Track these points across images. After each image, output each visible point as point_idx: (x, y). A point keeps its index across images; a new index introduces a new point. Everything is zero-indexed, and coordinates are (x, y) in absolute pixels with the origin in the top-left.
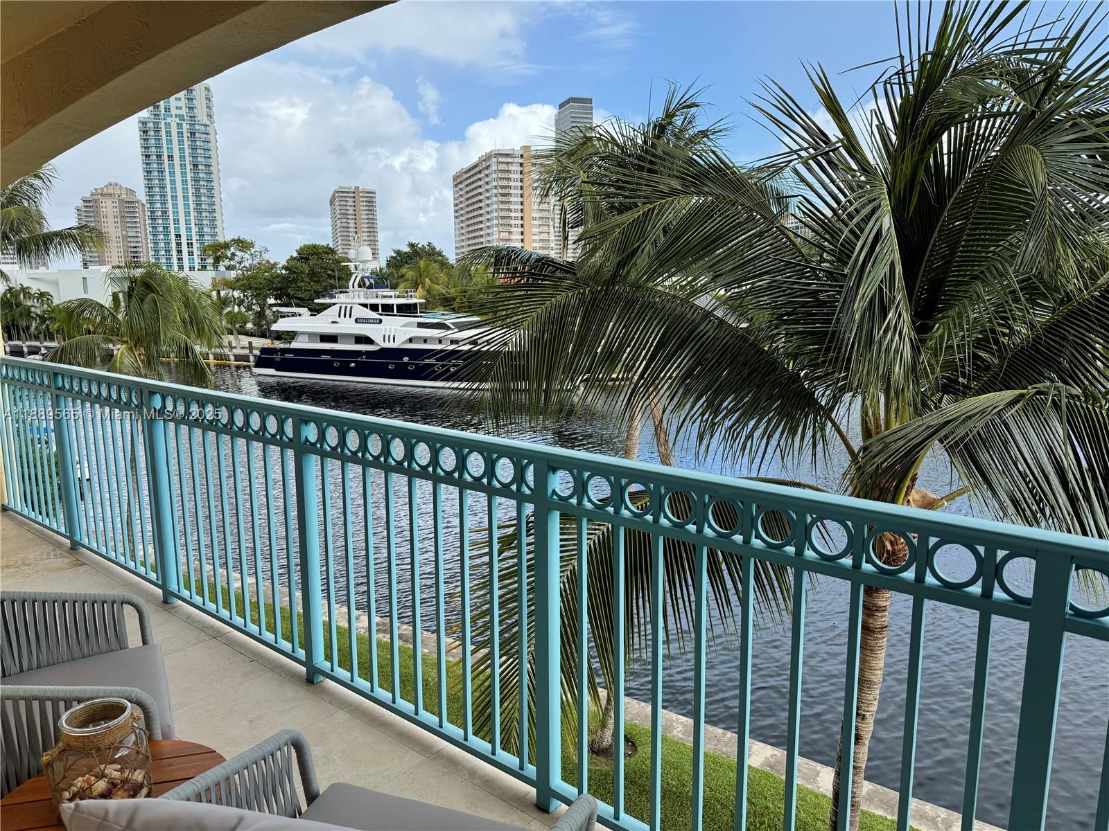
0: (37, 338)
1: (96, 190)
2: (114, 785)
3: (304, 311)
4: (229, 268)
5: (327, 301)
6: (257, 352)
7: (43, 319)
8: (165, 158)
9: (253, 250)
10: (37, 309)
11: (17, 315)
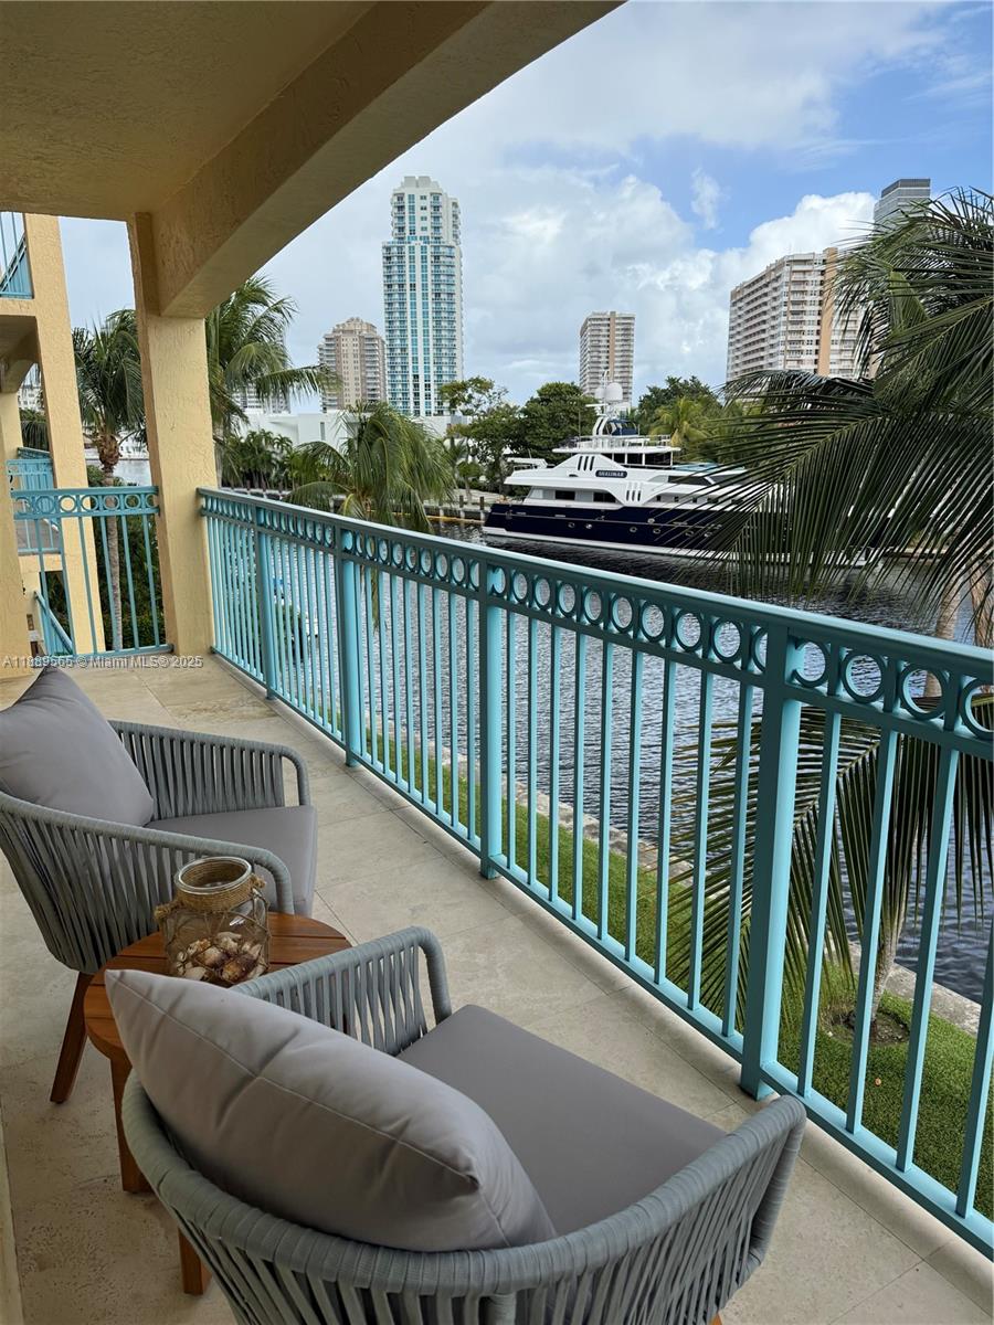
0: (276, 486)
1: (338, 326)
2: (229, 957)
3: (541, 462)
4: (466, 413)
5: (567, 450)
6: (488, 509)
7: (283, 467)
8: (408, 287)
9: (491, 391)
10: (278, 455)
11: (259, 462)
